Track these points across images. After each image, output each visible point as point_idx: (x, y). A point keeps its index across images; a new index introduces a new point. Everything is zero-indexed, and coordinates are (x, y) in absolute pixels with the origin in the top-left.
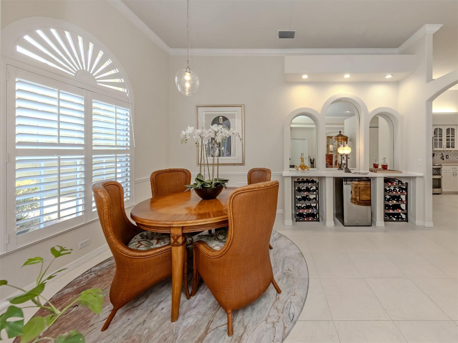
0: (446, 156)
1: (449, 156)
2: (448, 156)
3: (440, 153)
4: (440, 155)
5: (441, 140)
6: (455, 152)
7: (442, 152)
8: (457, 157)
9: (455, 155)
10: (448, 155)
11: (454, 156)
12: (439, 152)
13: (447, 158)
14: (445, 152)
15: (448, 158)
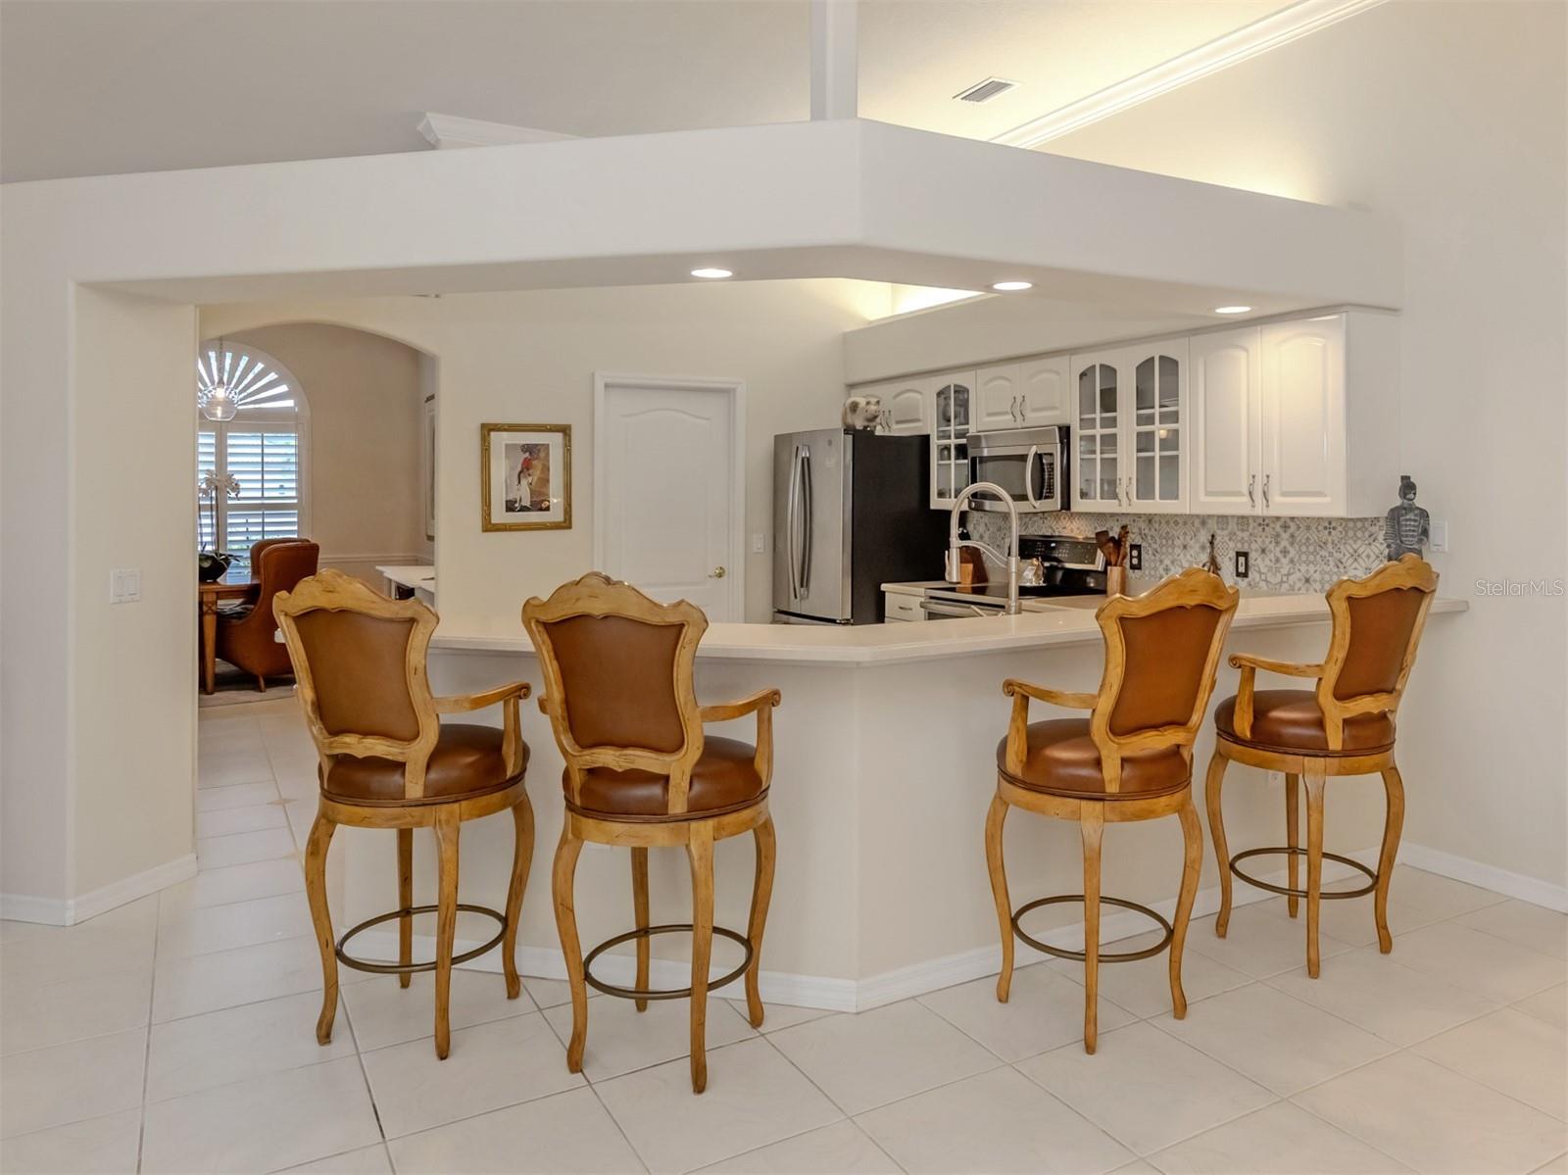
0: (1238, 554)
1: (1252, 556)
2: (1246, 555)
3: (1204, 537)
4: (1203, 548)
5: (1110, 441)
6: (1293, 527)
7: (1212, 525)
8: (1303, 568)
9: (1292, 552)
10: (1245, 549)
11: (1285, 561)
12: (1197, 523)
13: (1238, 574)
14: (1232, 526)
15: (1245, 575)
